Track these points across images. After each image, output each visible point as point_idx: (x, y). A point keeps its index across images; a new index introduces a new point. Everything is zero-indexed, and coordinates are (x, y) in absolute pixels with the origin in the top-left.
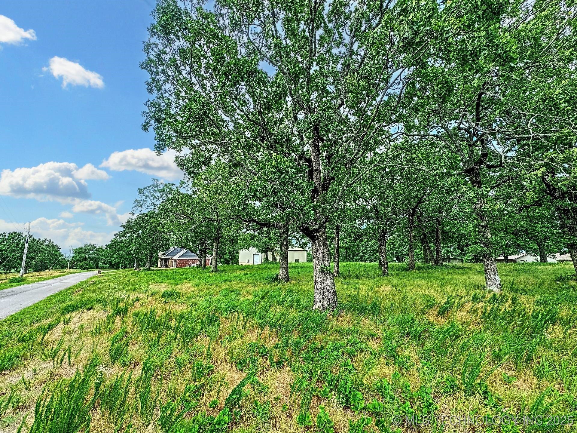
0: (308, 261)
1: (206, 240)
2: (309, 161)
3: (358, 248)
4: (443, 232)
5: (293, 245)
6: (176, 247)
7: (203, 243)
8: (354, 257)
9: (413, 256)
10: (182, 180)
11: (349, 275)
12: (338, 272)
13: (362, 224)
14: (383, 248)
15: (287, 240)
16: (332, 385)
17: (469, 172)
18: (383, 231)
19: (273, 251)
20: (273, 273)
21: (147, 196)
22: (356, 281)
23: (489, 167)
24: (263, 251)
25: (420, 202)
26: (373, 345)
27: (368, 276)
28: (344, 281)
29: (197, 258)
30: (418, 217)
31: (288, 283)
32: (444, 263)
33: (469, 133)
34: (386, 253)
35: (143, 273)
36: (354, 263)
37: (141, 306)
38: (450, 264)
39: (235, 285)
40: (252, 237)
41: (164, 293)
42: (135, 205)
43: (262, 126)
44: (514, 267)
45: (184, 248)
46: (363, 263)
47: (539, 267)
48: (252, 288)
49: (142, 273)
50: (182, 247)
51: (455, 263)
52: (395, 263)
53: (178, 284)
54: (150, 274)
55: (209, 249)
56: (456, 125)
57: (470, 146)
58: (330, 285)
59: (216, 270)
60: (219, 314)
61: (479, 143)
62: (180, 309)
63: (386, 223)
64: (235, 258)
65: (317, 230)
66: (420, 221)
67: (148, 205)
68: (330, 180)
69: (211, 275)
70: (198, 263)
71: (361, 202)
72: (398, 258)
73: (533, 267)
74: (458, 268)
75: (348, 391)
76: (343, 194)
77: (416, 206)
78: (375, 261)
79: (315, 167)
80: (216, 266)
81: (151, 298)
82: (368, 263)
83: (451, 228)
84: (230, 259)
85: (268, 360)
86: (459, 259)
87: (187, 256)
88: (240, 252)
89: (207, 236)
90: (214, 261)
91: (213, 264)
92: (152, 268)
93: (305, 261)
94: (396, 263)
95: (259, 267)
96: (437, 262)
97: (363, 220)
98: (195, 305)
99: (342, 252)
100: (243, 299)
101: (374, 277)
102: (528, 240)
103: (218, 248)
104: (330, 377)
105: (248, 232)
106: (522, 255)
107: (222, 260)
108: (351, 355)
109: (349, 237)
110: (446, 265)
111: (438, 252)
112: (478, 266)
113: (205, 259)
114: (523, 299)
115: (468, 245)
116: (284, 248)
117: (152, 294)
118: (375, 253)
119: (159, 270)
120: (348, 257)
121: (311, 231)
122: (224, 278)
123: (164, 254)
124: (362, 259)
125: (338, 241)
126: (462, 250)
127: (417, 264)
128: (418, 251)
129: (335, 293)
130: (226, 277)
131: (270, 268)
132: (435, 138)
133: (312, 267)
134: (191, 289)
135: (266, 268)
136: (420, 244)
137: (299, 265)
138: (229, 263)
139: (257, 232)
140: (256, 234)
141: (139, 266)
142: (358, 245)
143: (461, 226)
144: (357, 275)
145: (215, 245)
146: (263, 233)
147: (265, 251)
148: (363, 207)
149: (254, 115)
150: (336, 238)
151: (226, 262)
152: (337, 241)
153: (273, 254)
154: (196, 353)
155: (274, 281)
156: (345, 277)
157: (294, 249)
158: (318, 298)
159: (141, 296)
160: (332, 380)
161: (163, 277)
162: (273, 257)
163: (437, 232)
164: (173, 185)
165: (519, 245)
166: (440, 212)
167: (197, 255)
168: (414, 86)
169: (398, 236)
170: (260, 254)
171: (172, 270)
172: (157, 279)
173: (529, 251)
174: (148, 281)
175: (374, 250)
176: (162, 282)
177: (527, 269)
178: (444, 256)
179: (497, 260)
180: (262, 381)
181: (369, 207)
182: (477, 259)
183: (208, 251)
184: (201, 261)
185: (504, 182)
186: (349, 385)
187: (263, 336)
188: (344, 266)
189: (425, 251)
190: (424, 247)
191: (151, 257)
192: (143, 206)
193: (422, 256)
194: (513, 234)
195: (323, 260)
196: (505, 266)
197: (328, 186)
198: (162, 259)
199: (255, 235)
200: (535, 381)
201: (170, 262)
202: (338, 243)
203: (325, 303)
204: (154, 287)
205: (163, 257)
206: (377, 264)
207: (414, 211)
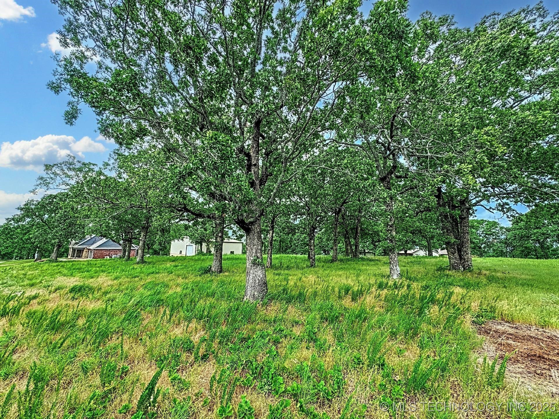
0: (243, 253)
1: (132, 229)
2: (248, 155)
3: (291, 241)
4: (361, 229)
5: (229, 237)
6: (93, 236)
7: (129, 232)
8: (286, 249)
9: (336, 250)
10: (106, 161)
11: (281, 267)
12: (271, 263)
13: (295, 220)
14: (312, 242)
15: (222, 231)
16: (256, 373)
17: (382, 180)
18: (312, 227)
19: (208, 242)
20: (206, 264)
21: (55, 174)
22: (286, 272)
23: (397, 177)
24: (197, 243)
25: (345, 202)
26: (297, 331)
27: (298, 268)
28: (276, 272)
29: (120, 248)
30: (342, 215)
31: (221, 274)
32: (361, 256)
33: (385, 147)
34: (315, 246)
35: (47, 265)
36: (286, 255)
37: (39, 304)
38: (365, 257)
39: (163, 277)
40: (186, 227)
41: (73, 288)
42: (38, 182)
43: (202, 114)
44: (410, 259)
45: (104, 237)
46: (294, 255)
47: (426, 260)
48: (182, 280)
49: (45, 265)
50: (101, 236)
51: (369, 256)
52: (321, 256)
53: (92, 278)
54: (57, 266)
55: (135, 238)
56: (375, 138)
57: (385, 158)
58: (261, 276)
59: (142, 261)
60: (141, 310)
61: (391, 156)
62: (92, 306)
63: (316, 219)
64: (166, 248)
65: (252, 223)
66: (343, 219)
67: (58, 184)
68: (267, 176)
69: (135, 267)
70: (121, 254)
71: (295, 199)
72: (325, 251)
73: (423, 259)
74: (371, 260)
75: (270, 376)
76: (278, 191)
77: (342, 206)
78: (305, 254)
79: (254, 162)
80: (143, 258)
81: (54, 294)
82: (299, 256)
83: (367, 226)
84: (160, 249)
85: (193, 355)
86: (372, 253)
87: (106, 246)
88: (172, 242)
89: (133, 224)
90: (140, 251)
91: (139, 256)
92: (60, 259)
93: (241, 253)
94: (323, 256)
95: (191, 259)
96: (355, 256)
97: (296, 216)
98: (112, 301)
99: (276, 244)
100: (171, 292)
101: (303, 268)
102: (421, 238)
103: (145, 238)
104: (254, 366)
105: (182, 222)
106: (416, 250)
107: (151, 251)
108: (276, 342)
109: (283, 231)
110: (362, 258)
111: (357, 246)
112: (385, 259)
113: (130, 250)
114: (415, 285)
115: (379, 241)
116: (219, 239)
117: (56, 290)
118: (305, 246)
119: (69, 261)
120: (280, 250)
121: (246, 224)
122: (151, 270)
123: (76, 243)
124: (293, 252)
125: (273, 234)
126: (375, 245)
127: (340, 256)
128: (341, 245)
129: (265, 283)
130: (154, 269)
131: (203, 260)
132: (359, 148)
133: (245, 259)
134: (110, 283)
135: (199, 260)
136: (343, 239)
137: (235, 257)
138: (158, 254)
139: (192, 222)
140: (190, 224)
141: (42, 256)
142: (291, 239)
143: (375, 225)
144: (288, 267)
145: (142, 234)
146: (198, 224)
147: (199, 242)
148: (297, 204)
149: (195, 101)
150: (271, 232)
151: (156, 253)
152: (271, 234)
153: (208, 245)
154: (109, 354)
155: (207, 273)
156: (277, 269)
157: (231, 241)
158: (249, 289)
159: (41, 292)
160: (256, 368)
161: (74, 269)
162: (208, 249)
163: (357, 229)
164: (94, 165)
165: (415, 242)
166: (360, 212)
167: (120, 244)
168: (344, 99)
169: (326, 231)
170: (194, 245)
171: (88, 261)
172: (65, 272)
173: (422, 247)
174: (52, 275)
175: (305, 244)
176: (71, 275)
177: (419, 261)
178: (361, 250)
179: (399, 254)
180: (183, 378)
181: (302, 204)
182: (386, 252)
183: (133, 240)
184: (125, 252)
185: (407, 190)
186: (272, 371)
187: (189, 330)
188: (277, 258)
189: (347, 246)
190: (346, 242)
191: (59, 246)
192: (50, 185)
193: (344, 250)
194: (411, 233)
195: (256, 252)
196: (405, 258)
197: (266, 182)
198: (74, 250)
199: (189, 226)
200: (418, 352)
201: (84, 253)
202: (272, 236)
203: (256, 293)
204: (60, 280)
205: (76, 246)
206: (307, 256)
207: (340, 210)
